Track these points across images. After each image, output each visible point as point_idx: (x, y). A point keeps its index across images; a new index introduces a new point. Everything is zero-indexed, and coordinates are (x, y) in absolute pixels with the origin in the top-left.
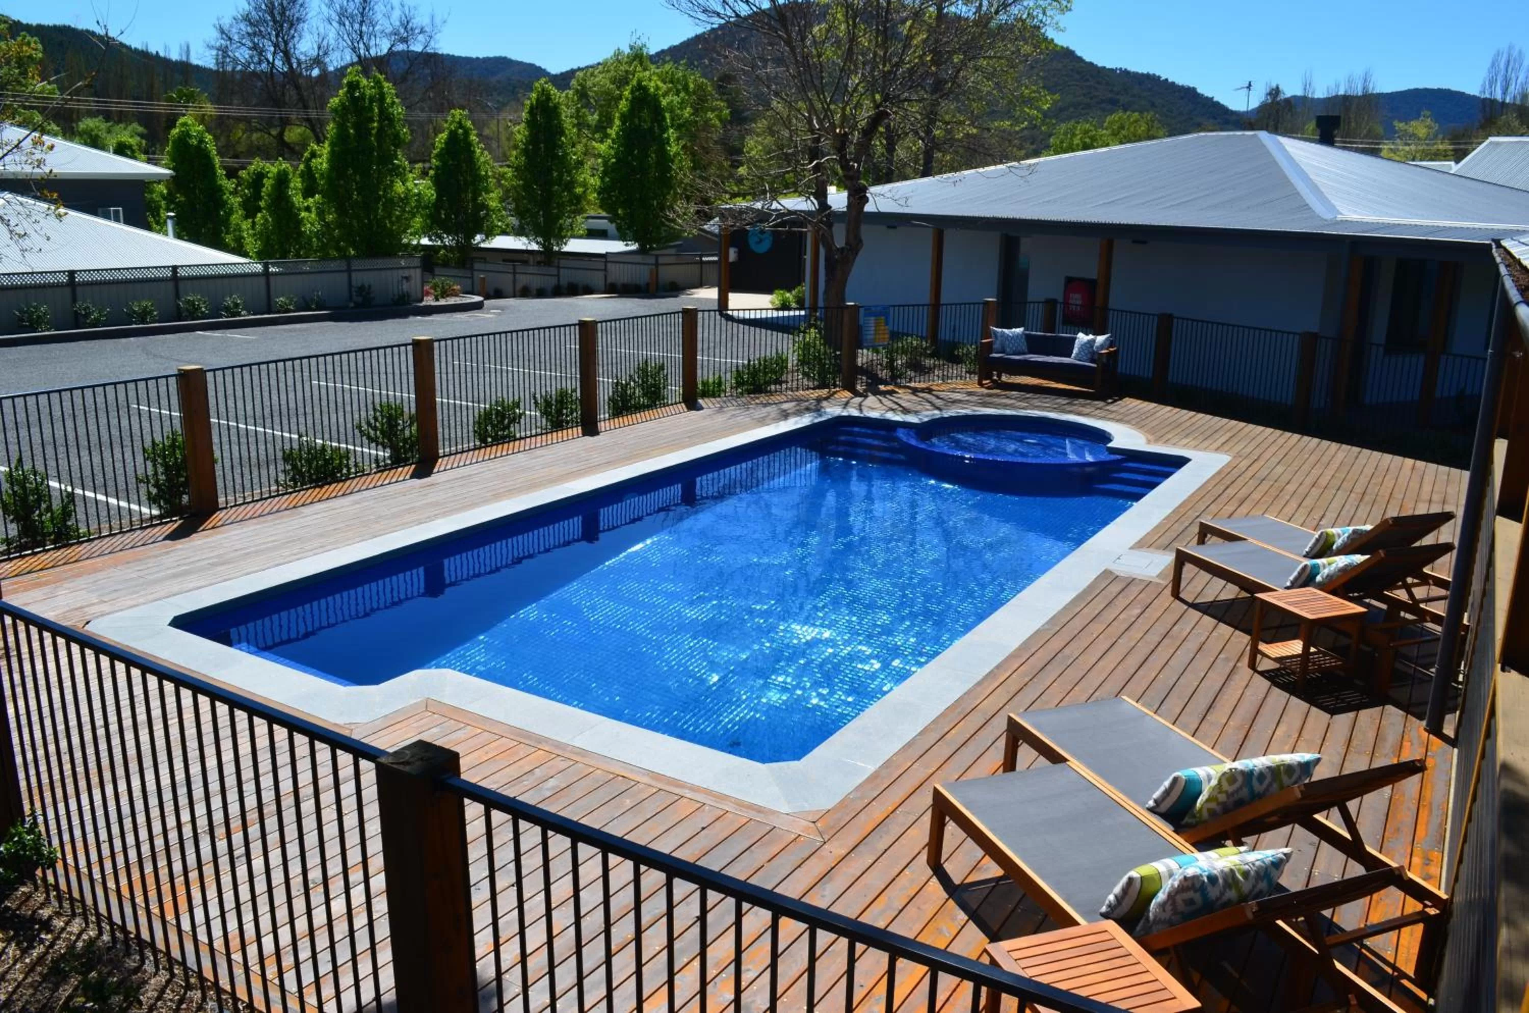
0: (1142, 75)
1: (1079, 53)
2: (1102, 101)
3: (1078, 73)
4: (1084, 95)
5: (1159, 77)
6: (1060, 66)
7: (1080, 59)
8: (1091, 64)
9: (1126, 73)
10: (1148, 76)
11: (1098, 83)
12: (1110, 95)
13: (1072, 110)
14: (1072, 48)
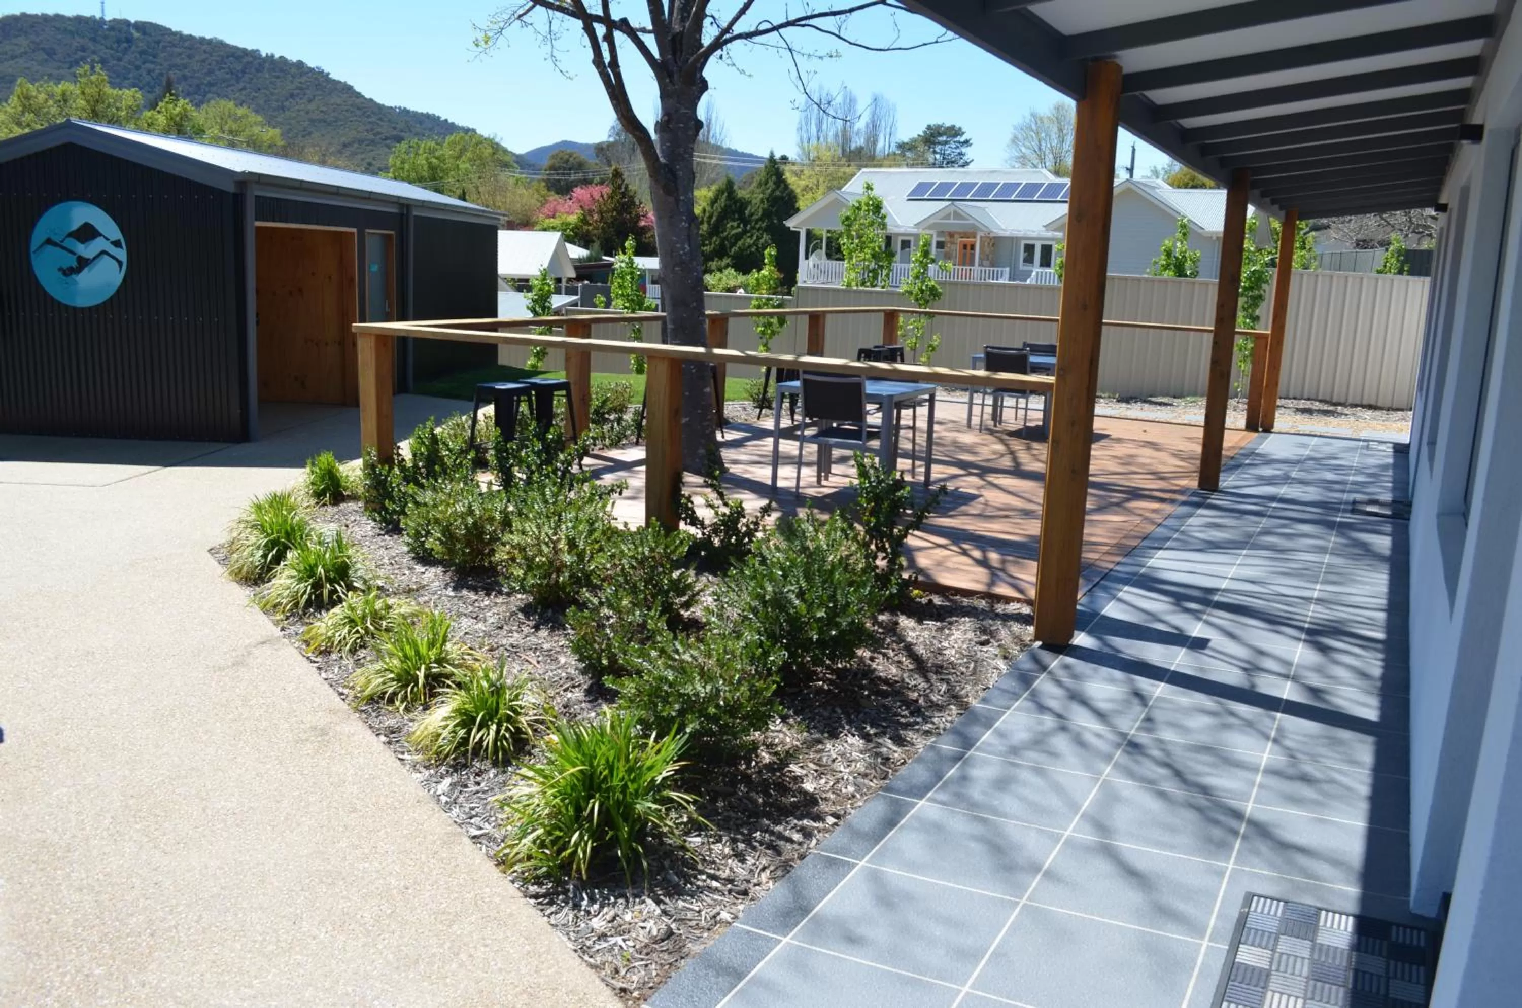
0: (422, 114)
1: (358, 88)
2: (386, 139)
3: (359, 109)
4: (367, 131)
5: (439, 117)
6: (339, 101)
7: (359, 95)
8: (371, 100)
9: (406, 112)
10: (428, 116)
11: (381, 119)
12: (395, 133)
13: (356, 145)
14: (350, 83)
